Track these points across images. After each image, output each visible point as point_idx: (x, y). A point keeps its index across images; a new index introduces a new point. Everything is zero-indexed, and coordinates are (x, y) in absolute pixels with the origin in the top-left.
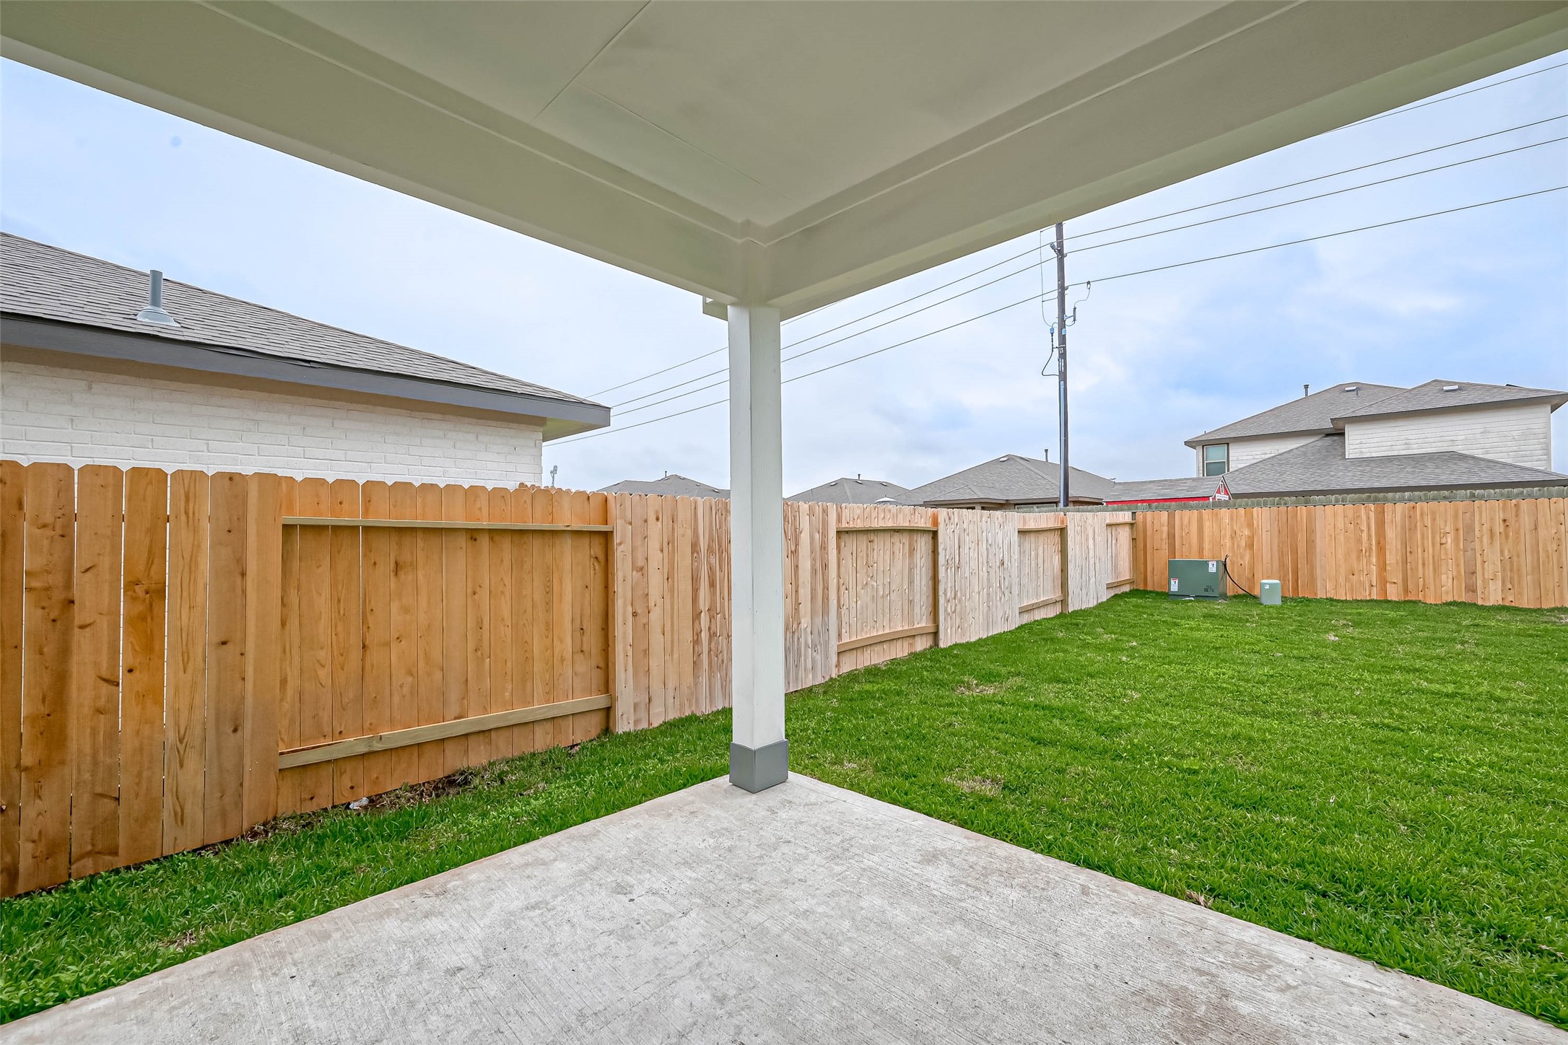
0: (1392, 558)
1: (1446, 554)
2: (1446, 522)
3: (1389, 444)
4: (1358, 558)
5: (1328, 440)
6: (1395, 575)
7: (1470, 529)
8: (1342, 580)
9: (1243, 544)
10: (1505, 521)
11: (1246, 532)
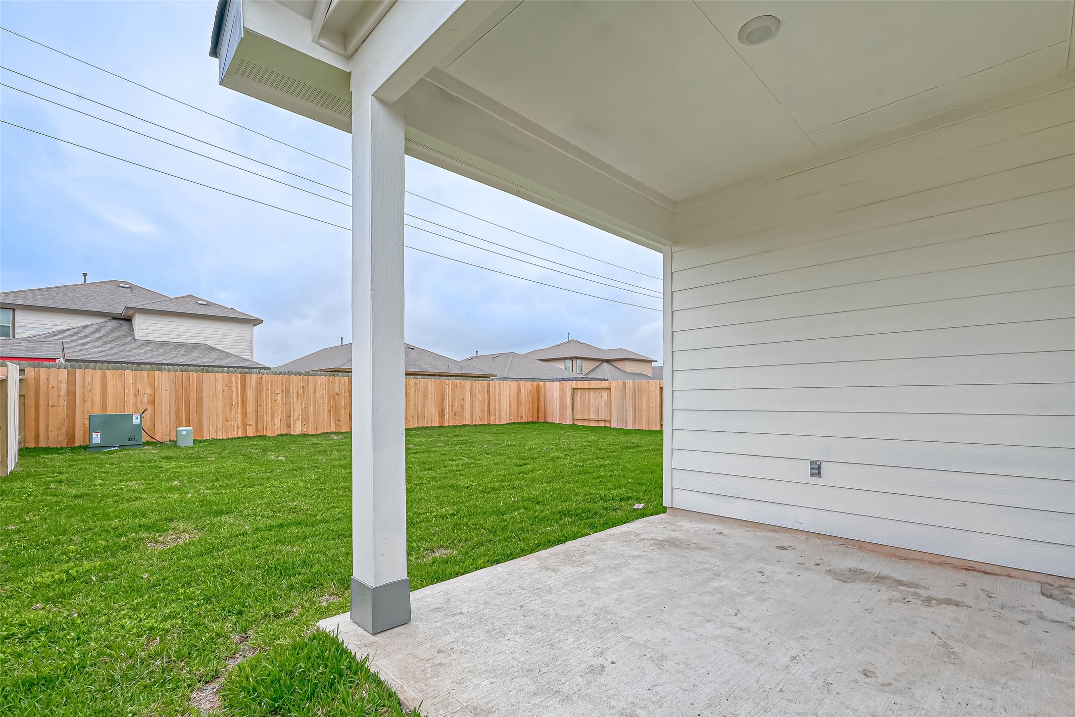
0: (250, 409)
1: (277, 405)
2: (277, 387)
4: (231, 410)
5: (116, 323)
6: (251, 420)
7: (288, 391)
8: (220, 425)
9: (146, 400)
10: (303, 387)
11: (149, 391)
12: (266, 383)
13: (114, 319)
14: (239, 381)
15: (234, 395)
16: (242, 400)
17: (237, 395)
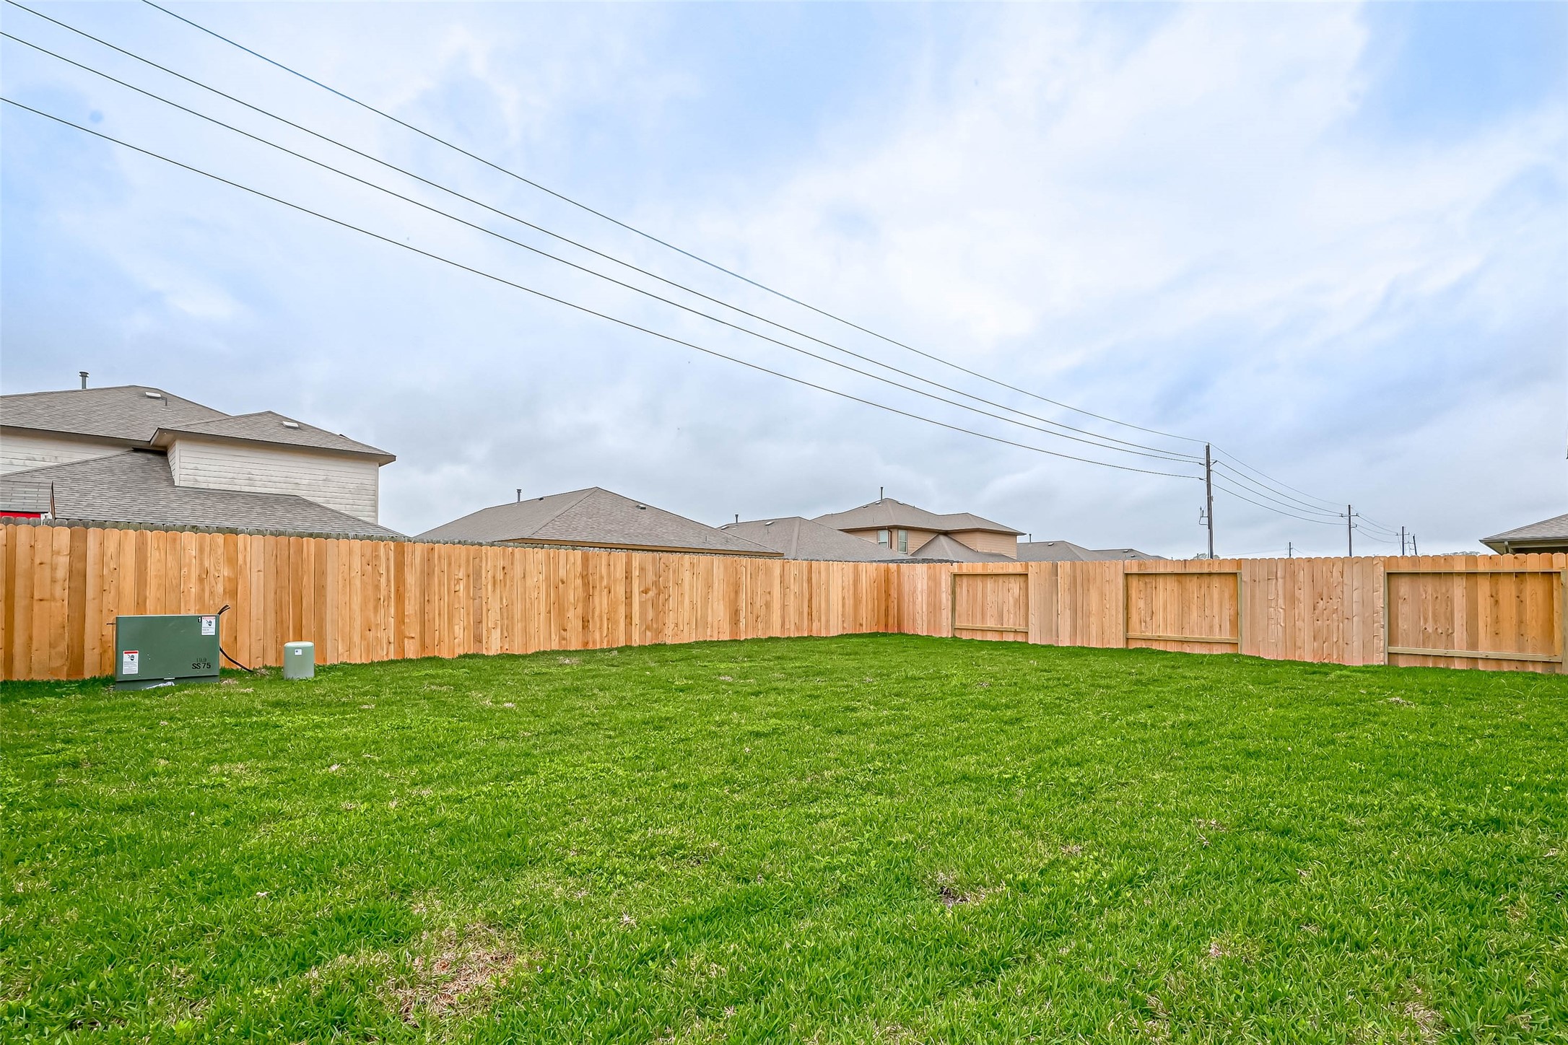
0: (411, 608)
1: (459, 603)
2: (460, 566)
3: (231, 475)
4: (376, 609)
5: (140, 458)
6: (413, 630)
7: (478, 575)
8: (356, 639)
10: (504, 568)
12: (439, 557)
13: (136, 450)
14: (392, 554)
15: (383, 580)
16: (397, 590)
17: (388, 581)
